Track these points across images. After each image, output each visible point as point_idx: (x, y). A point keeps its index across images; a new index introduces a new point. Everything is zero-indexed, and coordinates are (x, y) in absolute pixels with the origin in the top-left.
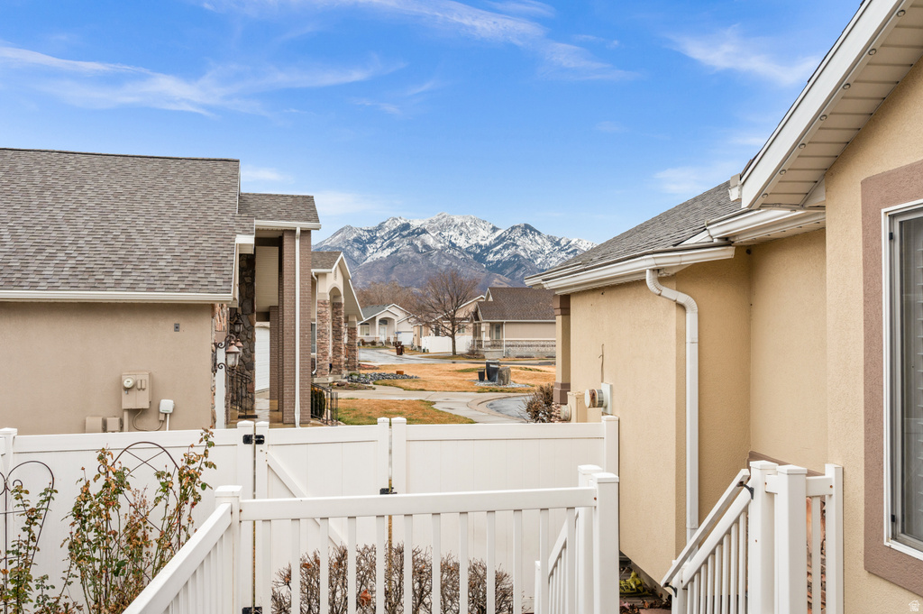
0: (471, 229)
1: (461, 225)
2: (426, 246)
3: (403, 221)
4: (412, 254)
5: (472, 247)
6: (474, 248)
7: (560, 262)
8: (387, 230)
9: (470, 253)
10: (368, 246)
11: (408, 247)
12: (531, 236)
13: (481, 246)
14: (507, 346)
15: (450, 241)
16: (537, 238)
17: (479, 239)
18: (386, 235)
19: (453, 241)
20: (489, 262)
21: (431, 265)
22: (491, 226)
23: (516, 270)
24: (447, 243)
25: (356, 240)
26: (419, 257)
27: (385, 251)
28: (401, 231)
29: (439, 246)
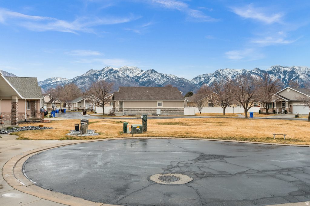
0: (134, 71)
1: (131, 69)
2: (119, 77)
3: (111, 68)
4: (114, 79)
5: (134, 77)
6: (135, 77)
7: (164, 82)
8: (105, 71)
9: (134, 79)
10: (99, 76)
11: (113, 77)
12: (154, 73)
13: (137, 77)
14: (125, 111)
15: (127, 75)
16: (156, 74)
17: (137, 74)
18: (105, 72)
19: (128, 75)
20: (140, 82)
21: (120, 83)
22: (141, 70)
23: (149, 84)
24: (126, 76)
25: (94, 74)
26: (116, 80)
27: (105, 78)
28: (110, 71)
29: (123, 76)
